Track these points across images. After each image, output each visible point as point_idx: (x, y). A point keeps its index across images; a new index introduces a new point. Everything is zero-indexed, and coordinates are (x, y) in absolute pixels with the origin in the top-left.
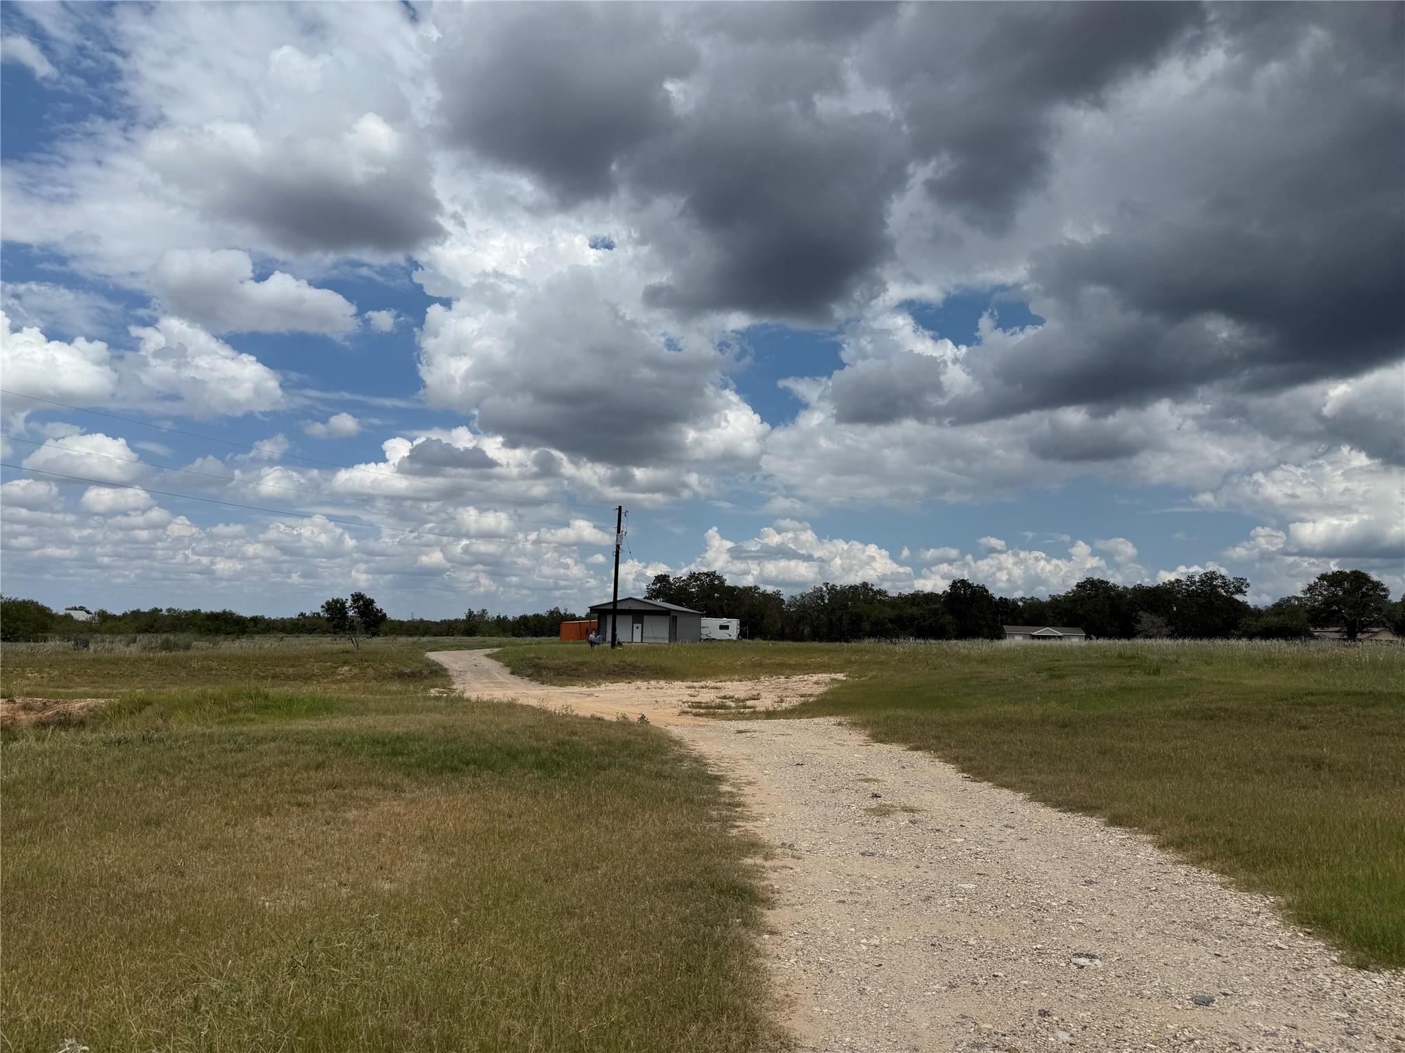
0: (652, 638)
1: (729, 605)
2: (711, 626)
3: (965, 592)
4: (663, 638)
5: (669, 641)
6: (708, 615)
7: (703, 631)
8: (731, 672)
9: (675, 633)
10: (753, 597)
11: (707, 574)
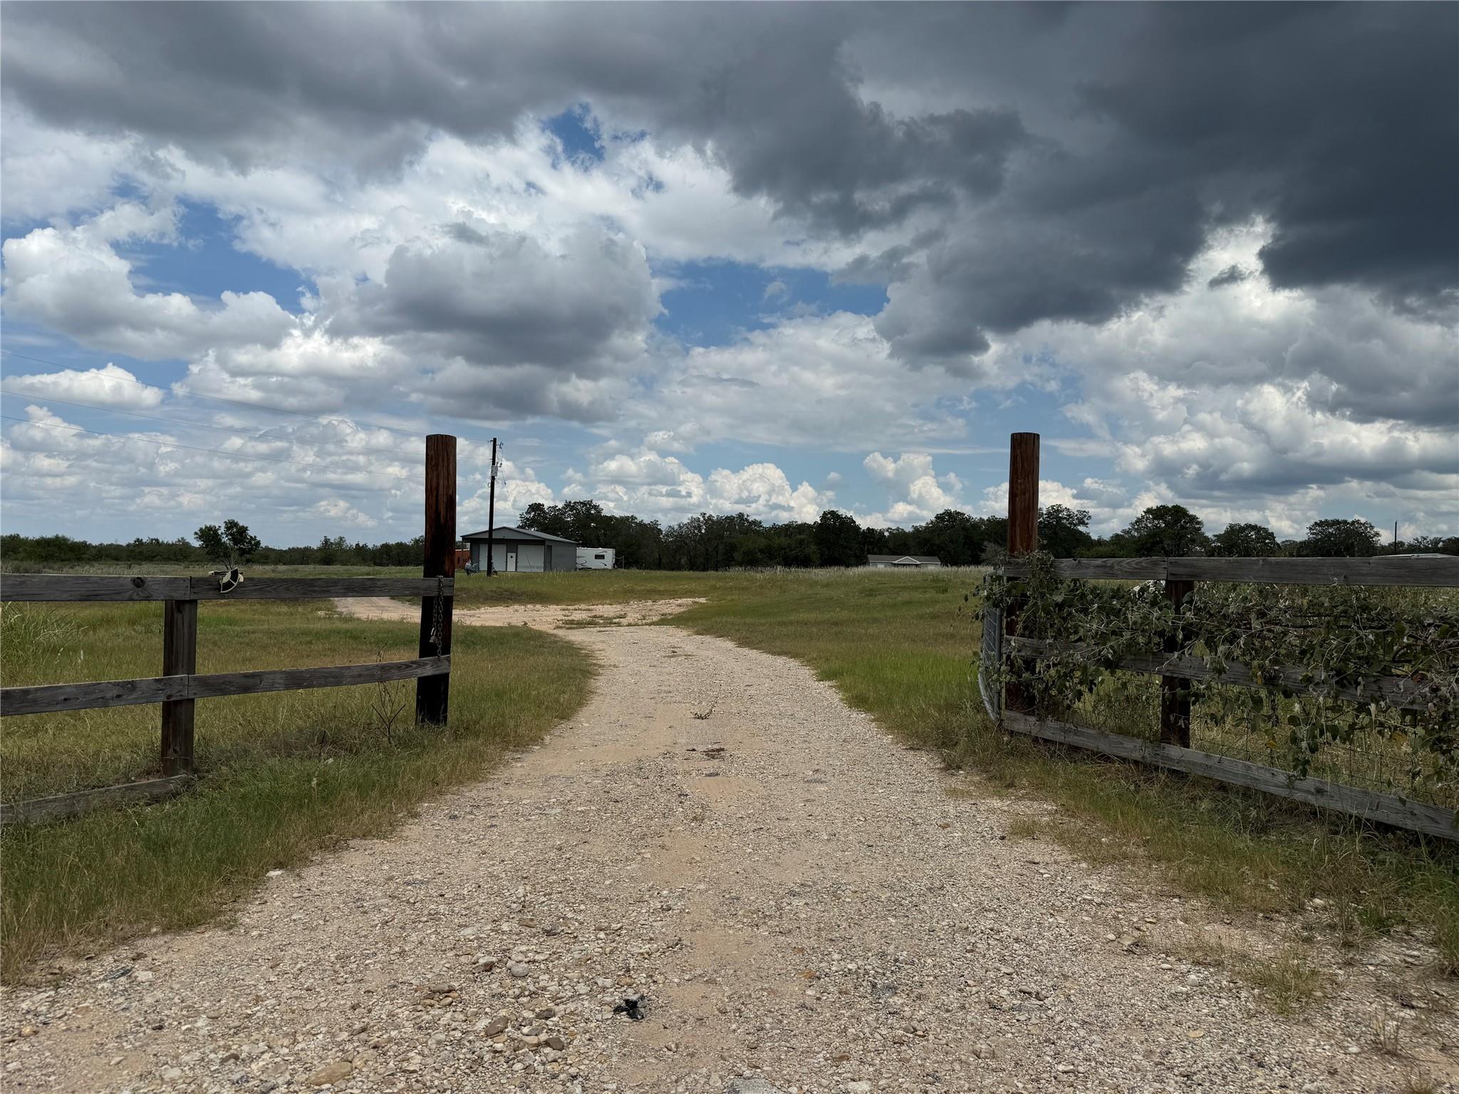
0: (527, 567)
1: (605, 535)
2: (586, 555)
3: (834, 523)
4: (538, 567)
5: (545, 570)
6: (584, 545)
7: (578, 560)
8: (603, 597)
9: (550, 562)
10: (630, 527)
11: (584, 504)
